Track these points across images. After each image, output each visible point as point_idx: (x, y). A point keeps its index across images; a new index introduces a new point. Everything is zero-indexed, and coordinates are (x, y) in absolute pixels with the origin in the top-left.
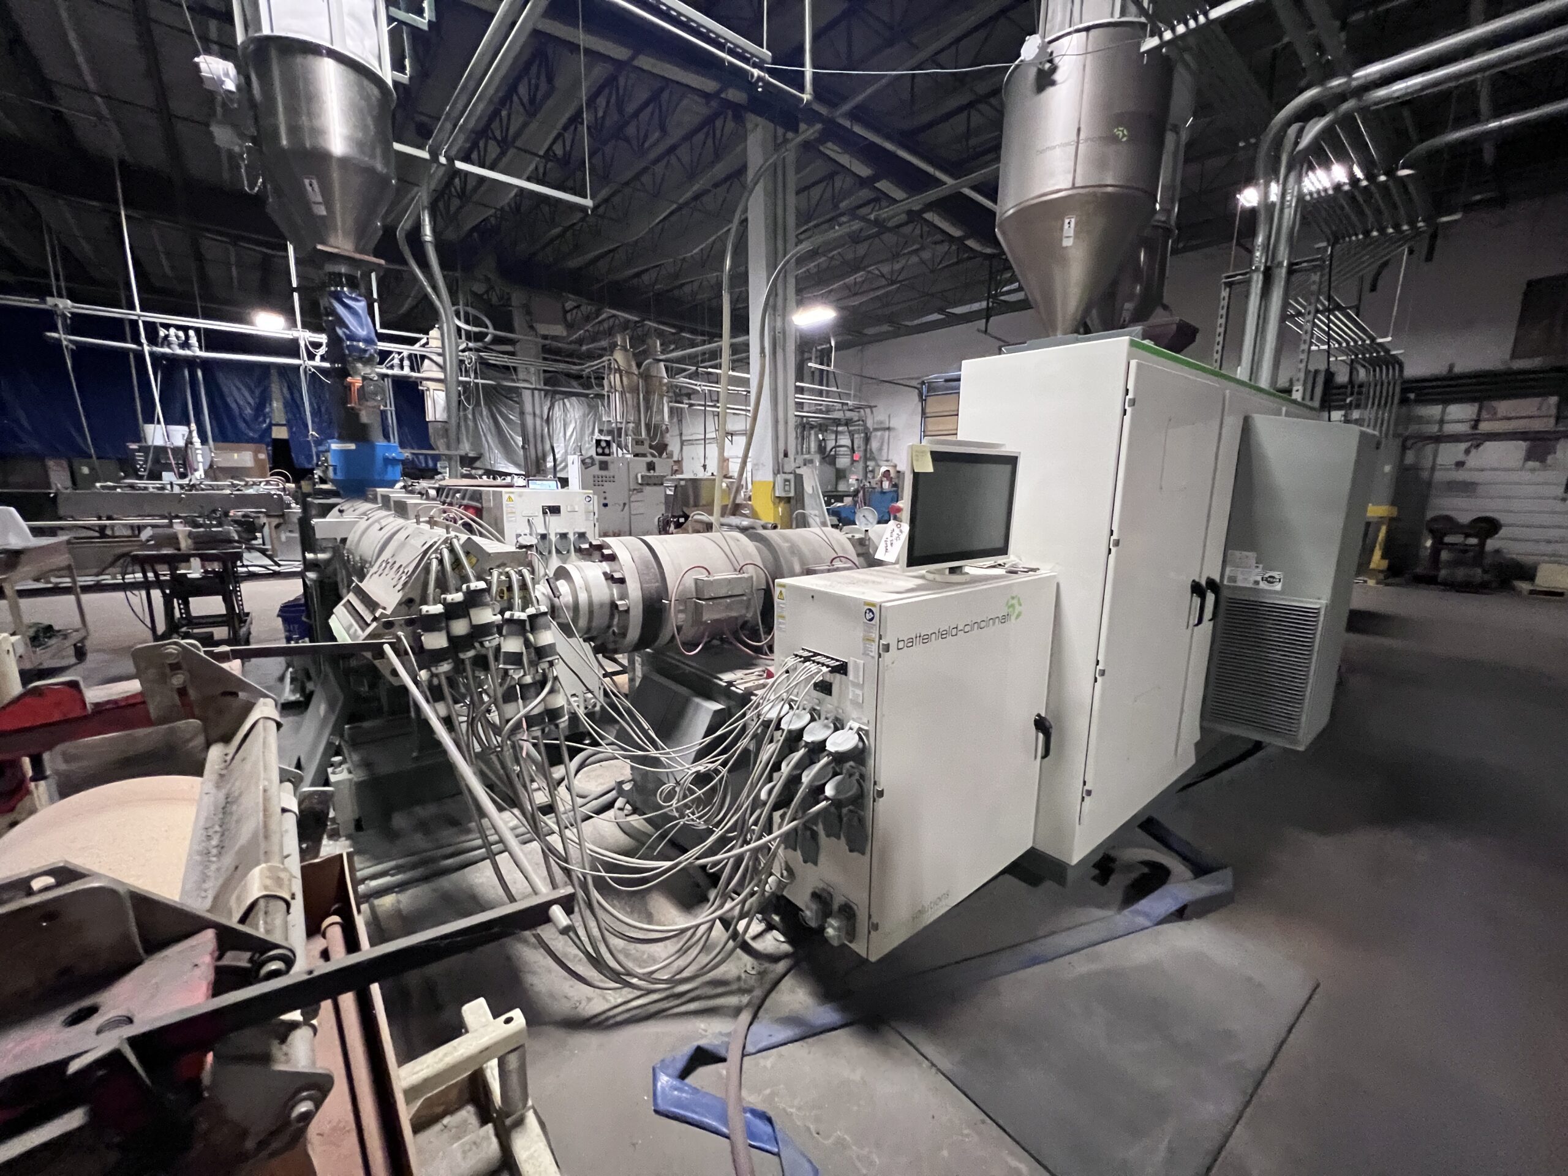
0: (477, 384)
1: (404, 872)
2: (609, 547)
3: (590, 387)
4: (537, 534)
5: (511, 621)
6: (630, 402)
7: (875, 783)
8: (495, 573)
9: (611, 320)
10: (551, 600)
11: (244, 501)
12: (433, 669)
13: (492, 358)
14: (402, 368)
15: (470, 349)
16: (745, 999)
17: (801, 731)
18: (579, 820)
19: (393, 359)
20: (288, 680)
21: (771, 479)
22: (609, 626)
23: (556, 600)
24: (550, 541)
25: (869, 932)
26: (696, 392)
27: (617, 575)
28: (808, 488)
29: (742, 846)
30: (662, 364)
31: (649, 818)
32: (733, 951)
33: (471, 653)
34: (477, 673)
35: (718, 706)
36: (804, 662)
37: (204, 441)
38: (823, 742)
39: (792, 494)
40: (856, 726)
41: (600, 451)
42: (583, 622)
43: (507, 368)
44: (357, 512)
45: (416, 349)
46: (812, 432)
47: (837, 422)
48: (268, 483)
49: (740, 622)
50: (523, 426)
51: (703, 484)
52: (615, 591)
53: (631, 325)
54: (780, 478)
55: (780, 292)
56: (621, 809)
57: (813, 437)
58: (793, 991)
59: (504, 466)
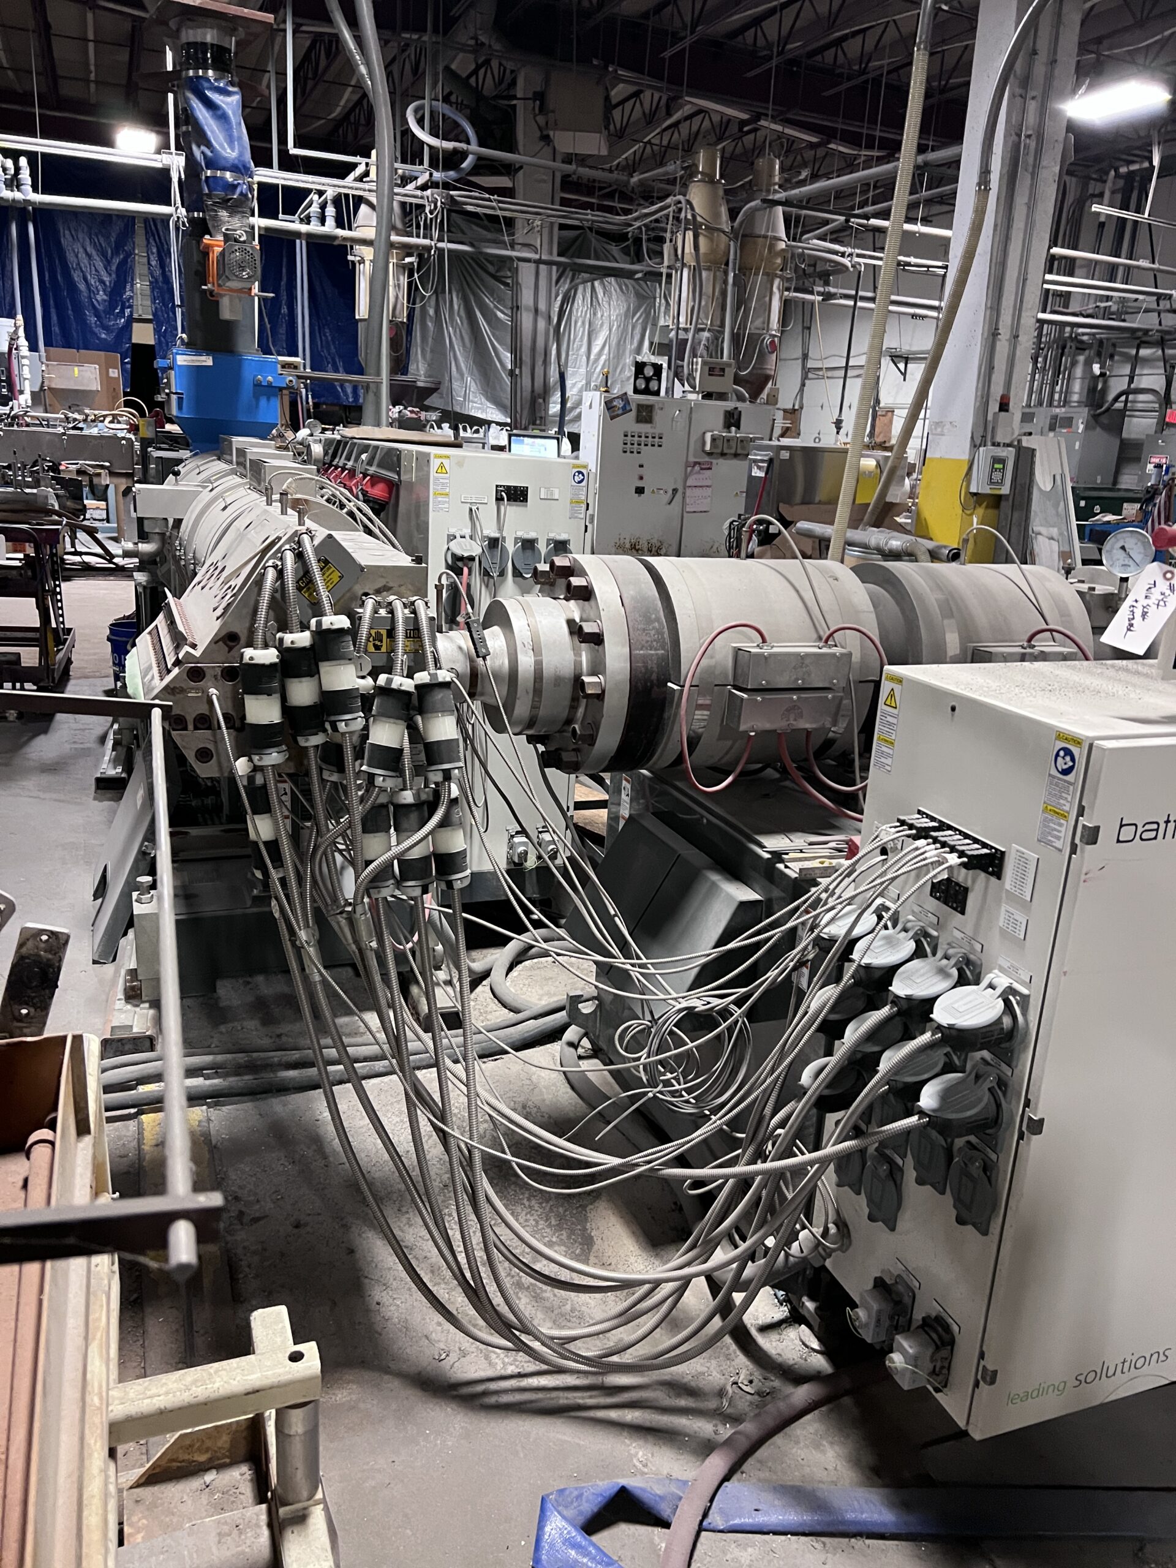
0: (441, 251)
1: (225, 1076)
2: (583, 573)
3: (639, 259)
4: (484, 538)
5: (385, 691)
6: (708, 289)
7: (1027, 1103)
8: (370, 603)
9: (697, 120)
10: (471, 661)
11: (80, 445)
12: (256, 758)
13: (472, 202)
14: (323, 221)
15: (435, 185)
16: (726, 1431)
17: (891, 971)
18: (472, 1054)
19: (310, 205)
20: (110, 743)
21: (965, 456)
22: (569, 721)
23: (480, 661)
24: (504, 550)
25: (977, 1384)
26: (841, 269)
27: (589, 628)
28: (1043, 480)
29: (753, 1162)
30: (779, 210)
31: (618, 1071)
32: (717, 1337)
33: (317, 740)
34: (326, 775)
35: (748, 894)
36: (916, 838)
37: (33, 348)
38: (929, 1003)
39: (1005, 490)
40: (1003, 982)
41: (642, 384)
42: (522, 709)
43: (494, 219)
44: (203, 476)
45: (349, 184)
46: (1081, 358)
47: (1140, 338)
48: (115, 419)
49: (816, 742)
50: (515, 331)
51: (827, 460)
52: (584, 659)
53: (734, 129)
54: (984, 454)
55: (1043, 45)
56: (572, 1045)
57: (1079, 371)
58: (817, 1446)
59: (481, 408)
